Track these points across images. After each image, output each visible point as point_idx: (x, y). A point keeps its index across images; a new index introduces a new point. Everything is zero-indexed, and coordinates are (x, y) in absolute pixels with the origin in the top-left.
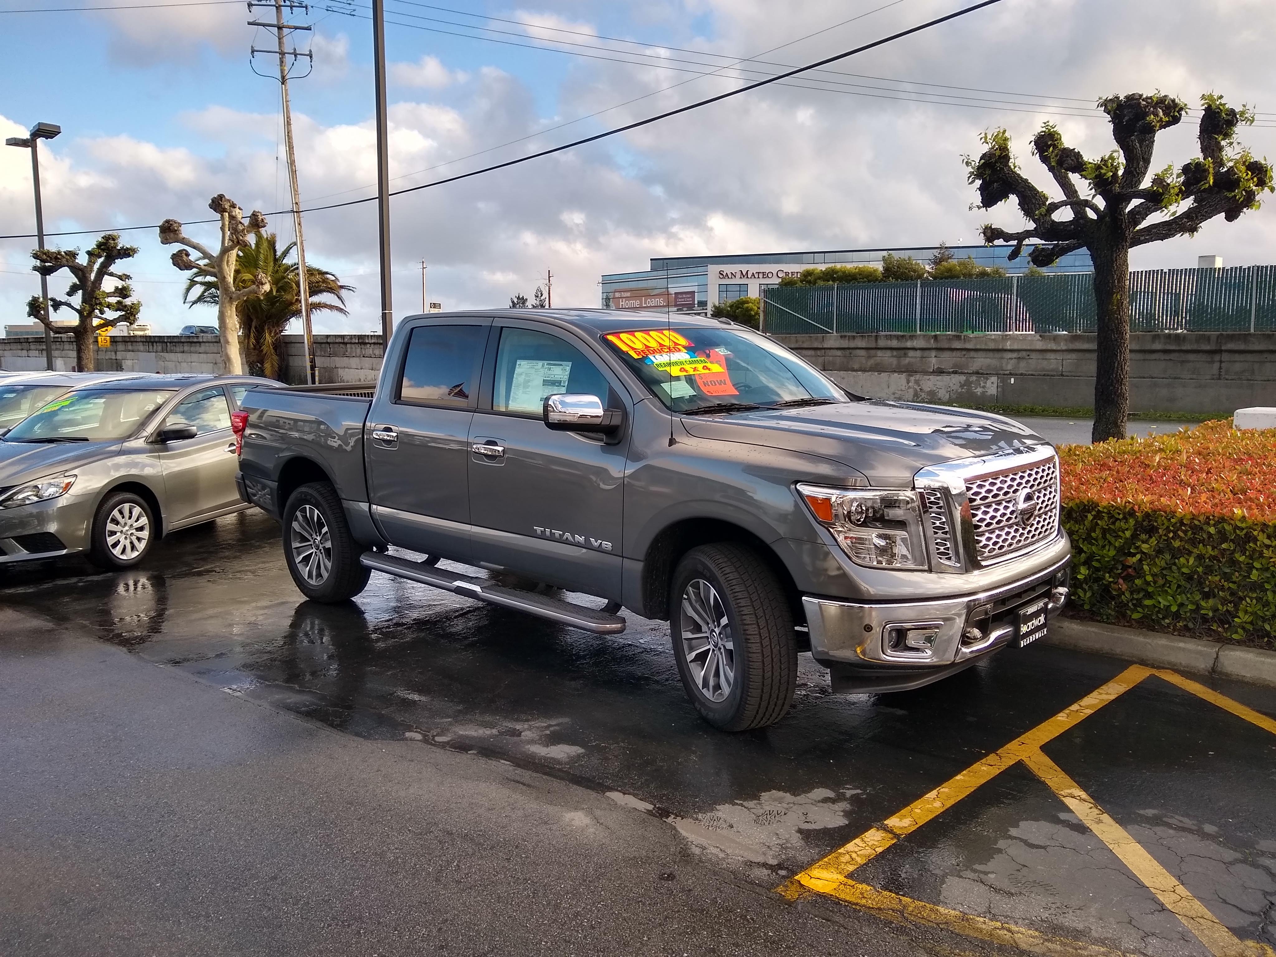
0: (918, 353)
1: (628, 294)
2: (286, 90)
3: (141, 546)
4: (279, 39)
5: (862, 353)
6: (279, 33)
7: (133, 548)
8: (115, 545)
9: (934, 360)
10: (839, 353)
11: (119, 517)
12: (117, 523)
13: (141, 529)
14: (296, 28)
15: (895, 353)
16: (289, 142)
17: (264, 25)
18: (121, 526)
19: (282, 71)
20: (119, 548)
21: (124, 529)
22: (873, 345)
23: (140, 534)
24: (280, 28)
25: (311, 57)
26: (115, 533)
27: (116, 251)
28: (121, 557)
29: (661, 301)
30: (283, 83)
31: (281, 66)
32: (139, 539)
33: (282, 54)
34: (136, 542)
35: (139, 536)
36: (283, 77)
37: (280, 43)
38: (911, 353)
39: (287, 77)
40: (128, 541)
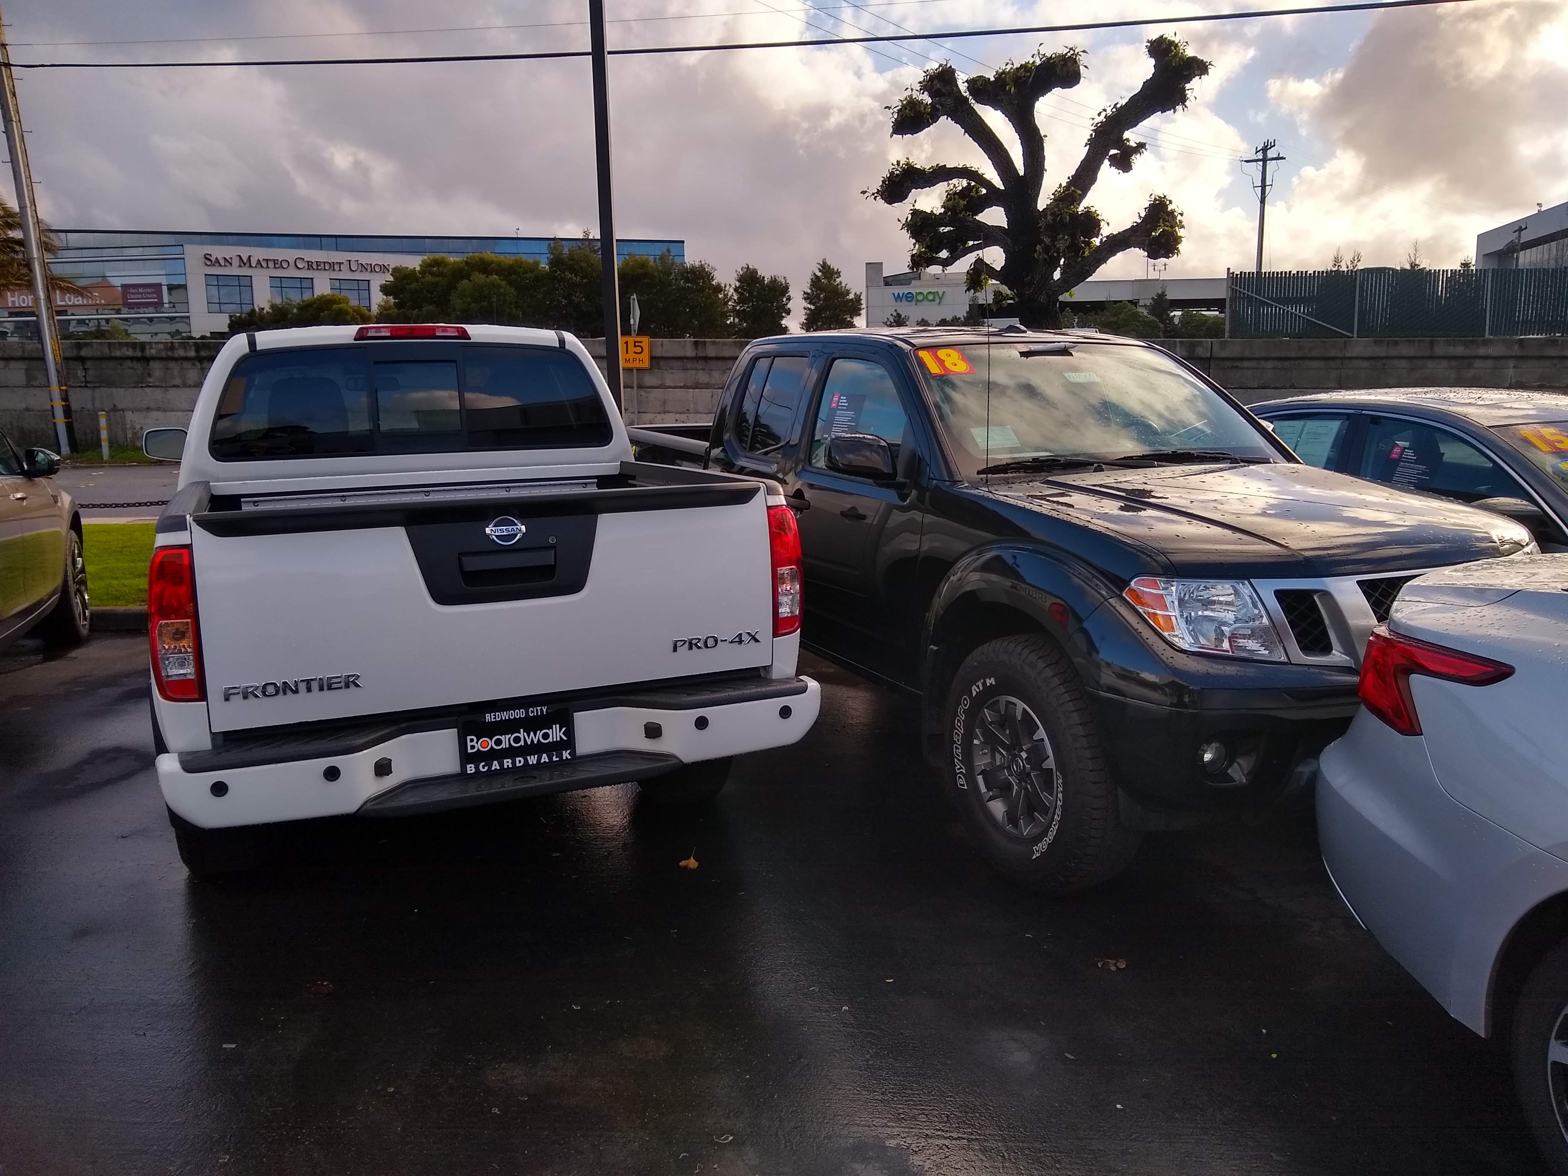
0: (1489, 363)
5: (1403, 363)
9: (1511, 372)
10: (1365, 364)
15: (1454, 363)
22: (1428, 354)
29: (95, 297)
38: (1478, 363)
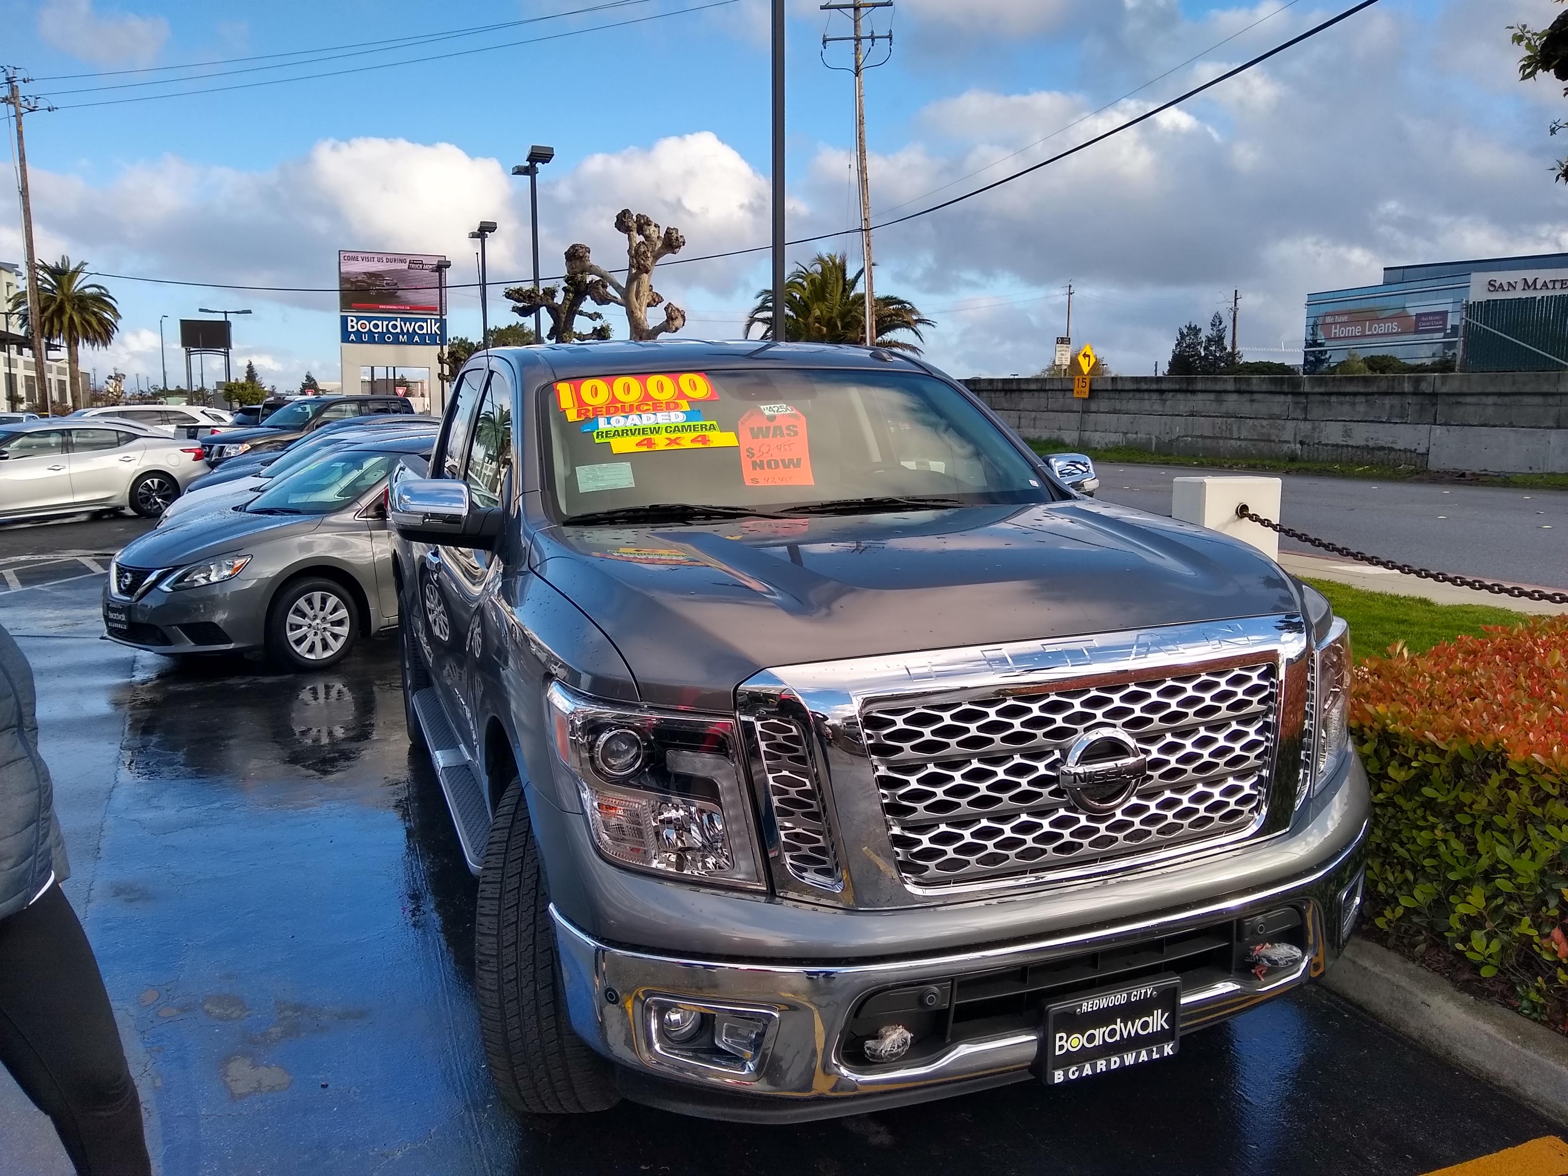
1: (1345, 318)
2: (860, 83)
3: (336, 646)
4: (855, 22)
6: (855, 14)
7: (326, 646)
8: (299, 642)
11: (306, 608)
12: (304, 616)
13: (340, 623)
14: (875, 5)
16: (860, 145)
17: (838, 7)
18: (309, 618)
19: (856, 62)
20: (306, 645)
21: (314, 624)
23: (337, 630)
24: (856, 9)
25: (891, 39)
26: (300, 627)
27: (583, 286)
28: (307, 656)
29: (1394, 327)
30: (857, 75)
31: (856, 54)
32: (336, 637)
33: (858, 39)
34: (330, 640)
35: (335, 632)
36: (857, 68)
37: (855, 27)
39: (861, 67)
40: (319, 637)
